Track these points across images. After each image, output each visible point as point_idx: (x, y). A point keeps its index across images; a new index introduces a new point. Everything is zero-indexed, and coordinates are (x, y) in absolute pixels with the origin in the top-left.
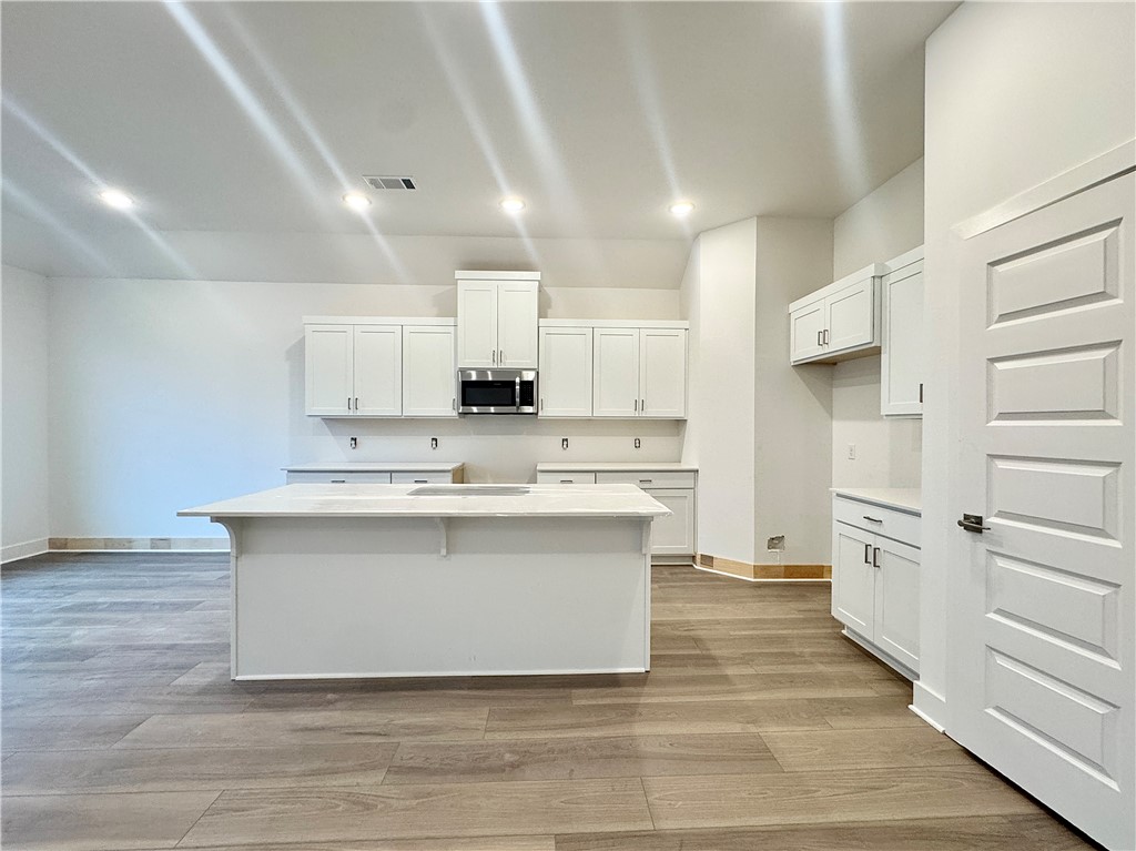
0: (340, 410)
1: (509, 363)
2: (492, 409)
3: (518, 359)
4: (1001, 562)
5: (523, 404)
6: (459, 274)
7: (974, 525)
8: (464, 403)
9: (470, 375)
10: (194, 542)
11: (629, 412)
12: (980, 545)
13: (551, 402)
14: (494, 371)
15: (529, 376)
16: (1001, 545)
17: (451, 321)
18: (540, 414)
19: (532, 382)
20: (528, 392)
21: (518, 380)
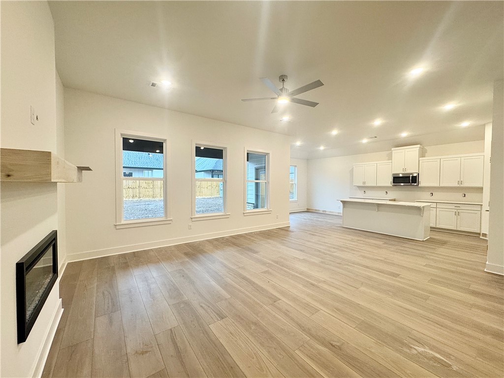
0: (362, 185)
1: (408, 171)
2: (402, 184)
3: (412, 170)
5: (412, 183)
6: (393, 149)
8: (394, 183)
9: (396, 175)
10: (330, 212)
11: (456, 185)
13: (423, 182)
14: (403, 174)
15: (415, 175)
17: (390, 161)
18: (419, 185)
19: (416, 177)
20: (415, 180)
21: (411, 176)
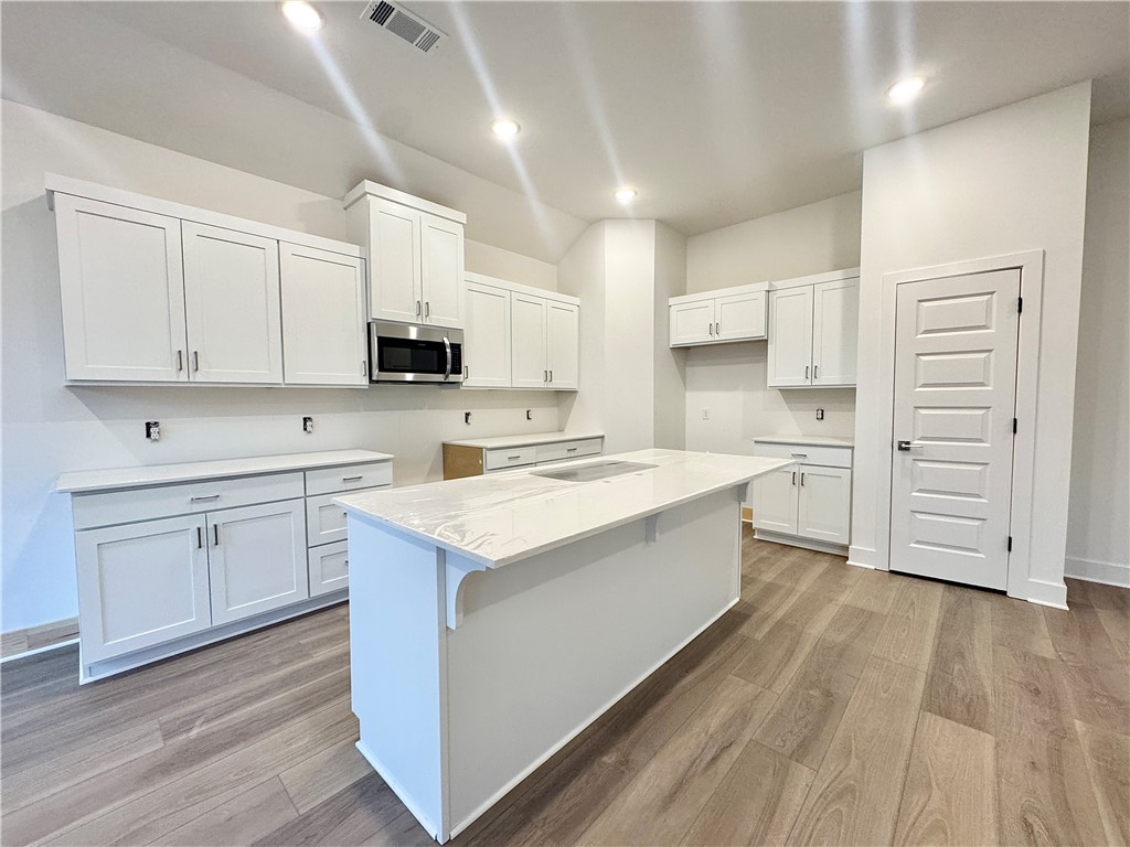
1: (436, 320)
2: (409, 377)
3: (444, 316)
4: (921, 464)
5: (452, 371)
6: (371, 186)
7: (904, 447)
8: (381, 367)
9: (408, 332)
11: (540, 383)
12: (909, 457)
14: (422, 329)
16: (922, 455)
17: (354, 250)
18: (465, 383)
19: (460, 346)
20: (458, 357)
21: (447, 342)
